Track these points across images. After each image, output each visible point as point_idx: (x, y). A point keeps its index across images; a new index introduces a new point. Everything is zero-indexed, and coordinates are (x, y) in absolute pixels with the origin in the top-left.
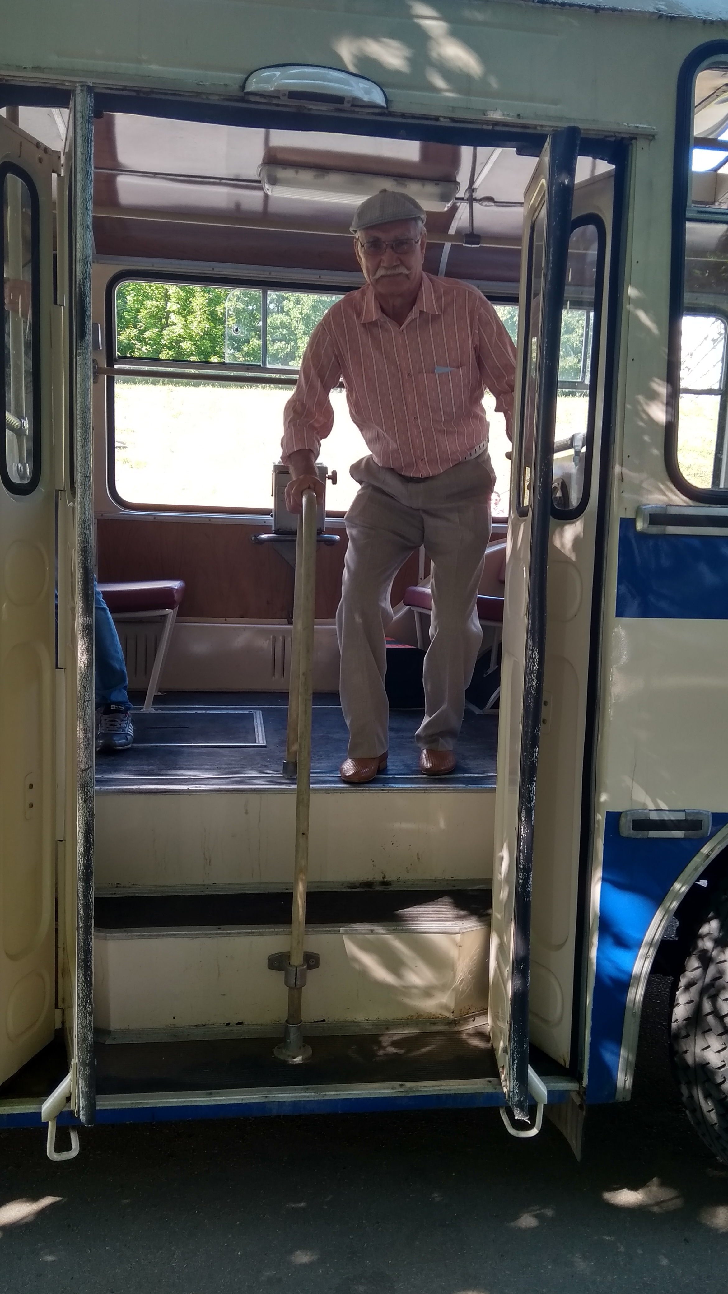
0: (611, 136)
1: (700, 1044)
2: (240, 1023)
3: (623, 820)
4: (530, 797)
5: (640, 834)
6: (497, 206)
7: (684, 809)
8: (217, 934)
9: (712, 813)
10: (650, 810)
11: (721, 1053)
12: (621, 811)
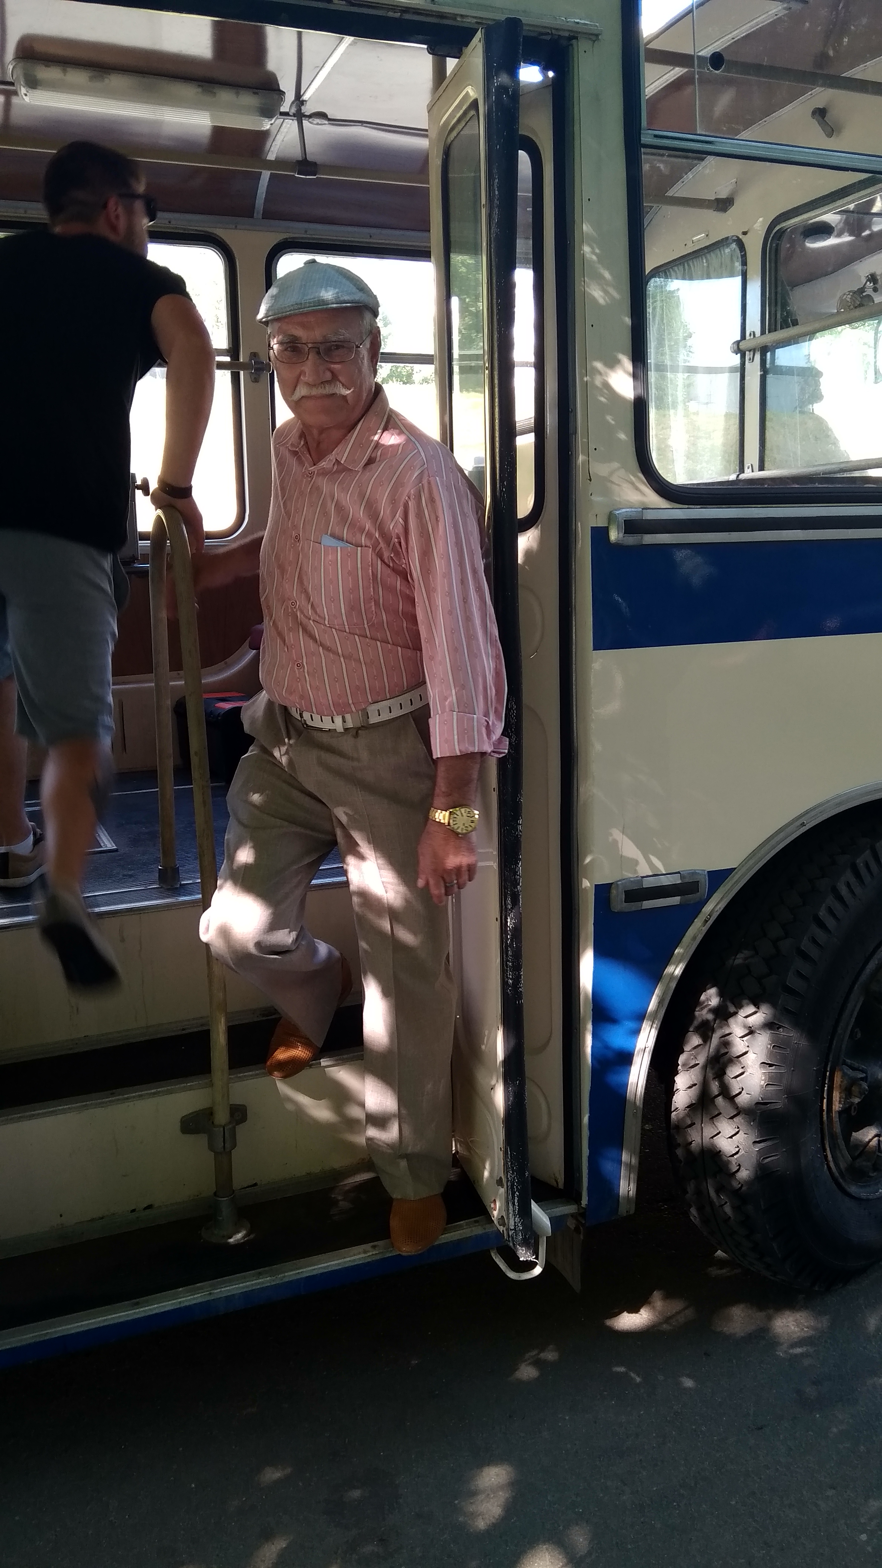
0: (547, 34)
1: (708, 1131)
2: (149, 1207)
3: (614, 892)
4: (516, 880)
5: (633, 907)
6: (333, 124)
7: (678, 871)
8: (110, 1101)
9: (708, 872)
10: (643, 877)
11: (733, 1138)
12: (612, 882)
